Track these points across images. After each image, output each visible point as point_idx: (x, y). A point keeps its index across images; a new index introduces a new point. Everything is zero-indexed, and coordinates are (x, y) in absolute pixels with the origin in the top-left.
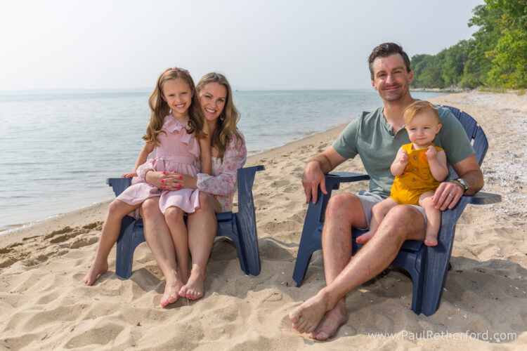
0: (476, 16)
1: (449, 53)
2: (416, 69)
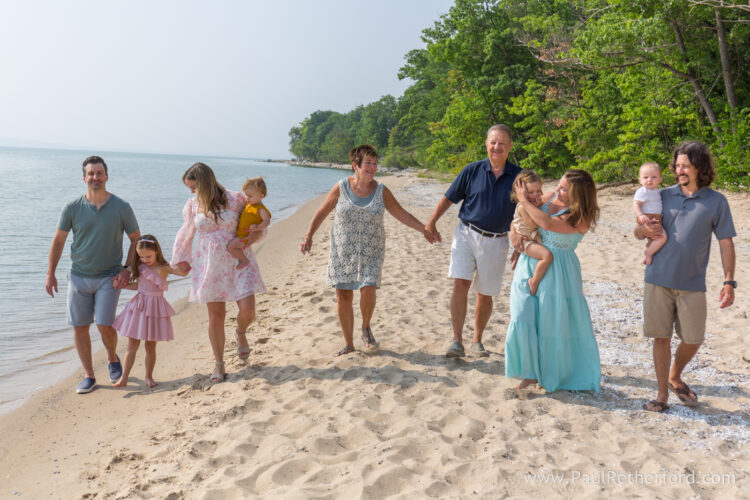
0: (410, 65)
1: (368, 113)
2: (318, 133)
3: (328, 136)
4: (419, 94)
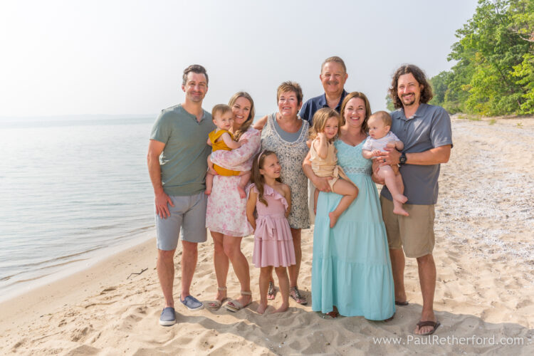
0: (455, 52)
4: (461, 69)
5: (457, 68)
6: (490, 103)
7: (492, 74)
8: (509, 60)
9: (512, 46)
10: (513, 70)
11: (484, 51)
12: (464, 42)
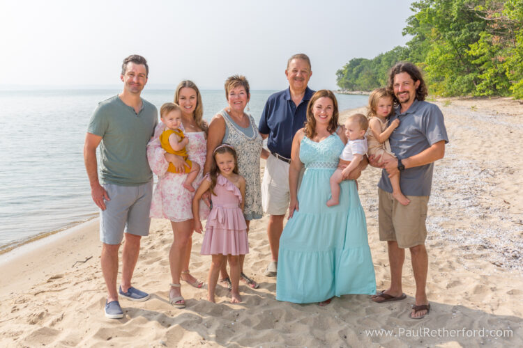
0: (410, 26)
1: (385, 58)
2: (354, 73)
3: (360, 74)
4: (416, 44)
5: (412, 43)
6: (445, 83)
7: (447, 52)
8: (466, 39)
9: (469, 23)
10: (469, 49)
11: (440, 27)
12: (420, 16)
